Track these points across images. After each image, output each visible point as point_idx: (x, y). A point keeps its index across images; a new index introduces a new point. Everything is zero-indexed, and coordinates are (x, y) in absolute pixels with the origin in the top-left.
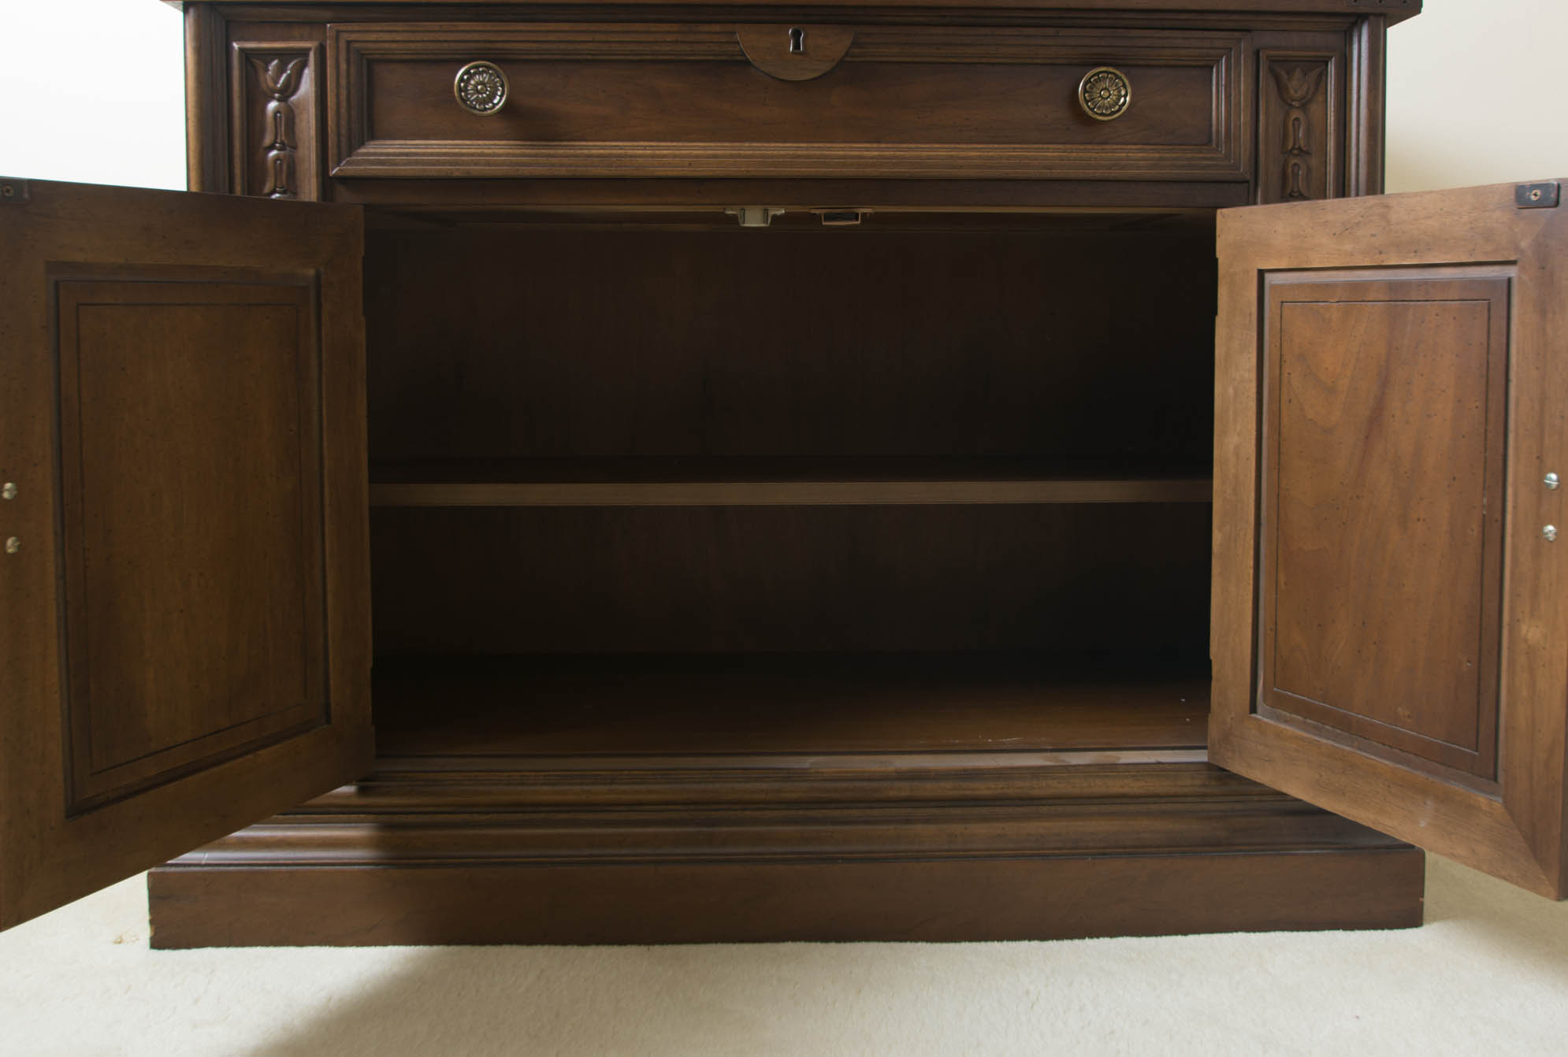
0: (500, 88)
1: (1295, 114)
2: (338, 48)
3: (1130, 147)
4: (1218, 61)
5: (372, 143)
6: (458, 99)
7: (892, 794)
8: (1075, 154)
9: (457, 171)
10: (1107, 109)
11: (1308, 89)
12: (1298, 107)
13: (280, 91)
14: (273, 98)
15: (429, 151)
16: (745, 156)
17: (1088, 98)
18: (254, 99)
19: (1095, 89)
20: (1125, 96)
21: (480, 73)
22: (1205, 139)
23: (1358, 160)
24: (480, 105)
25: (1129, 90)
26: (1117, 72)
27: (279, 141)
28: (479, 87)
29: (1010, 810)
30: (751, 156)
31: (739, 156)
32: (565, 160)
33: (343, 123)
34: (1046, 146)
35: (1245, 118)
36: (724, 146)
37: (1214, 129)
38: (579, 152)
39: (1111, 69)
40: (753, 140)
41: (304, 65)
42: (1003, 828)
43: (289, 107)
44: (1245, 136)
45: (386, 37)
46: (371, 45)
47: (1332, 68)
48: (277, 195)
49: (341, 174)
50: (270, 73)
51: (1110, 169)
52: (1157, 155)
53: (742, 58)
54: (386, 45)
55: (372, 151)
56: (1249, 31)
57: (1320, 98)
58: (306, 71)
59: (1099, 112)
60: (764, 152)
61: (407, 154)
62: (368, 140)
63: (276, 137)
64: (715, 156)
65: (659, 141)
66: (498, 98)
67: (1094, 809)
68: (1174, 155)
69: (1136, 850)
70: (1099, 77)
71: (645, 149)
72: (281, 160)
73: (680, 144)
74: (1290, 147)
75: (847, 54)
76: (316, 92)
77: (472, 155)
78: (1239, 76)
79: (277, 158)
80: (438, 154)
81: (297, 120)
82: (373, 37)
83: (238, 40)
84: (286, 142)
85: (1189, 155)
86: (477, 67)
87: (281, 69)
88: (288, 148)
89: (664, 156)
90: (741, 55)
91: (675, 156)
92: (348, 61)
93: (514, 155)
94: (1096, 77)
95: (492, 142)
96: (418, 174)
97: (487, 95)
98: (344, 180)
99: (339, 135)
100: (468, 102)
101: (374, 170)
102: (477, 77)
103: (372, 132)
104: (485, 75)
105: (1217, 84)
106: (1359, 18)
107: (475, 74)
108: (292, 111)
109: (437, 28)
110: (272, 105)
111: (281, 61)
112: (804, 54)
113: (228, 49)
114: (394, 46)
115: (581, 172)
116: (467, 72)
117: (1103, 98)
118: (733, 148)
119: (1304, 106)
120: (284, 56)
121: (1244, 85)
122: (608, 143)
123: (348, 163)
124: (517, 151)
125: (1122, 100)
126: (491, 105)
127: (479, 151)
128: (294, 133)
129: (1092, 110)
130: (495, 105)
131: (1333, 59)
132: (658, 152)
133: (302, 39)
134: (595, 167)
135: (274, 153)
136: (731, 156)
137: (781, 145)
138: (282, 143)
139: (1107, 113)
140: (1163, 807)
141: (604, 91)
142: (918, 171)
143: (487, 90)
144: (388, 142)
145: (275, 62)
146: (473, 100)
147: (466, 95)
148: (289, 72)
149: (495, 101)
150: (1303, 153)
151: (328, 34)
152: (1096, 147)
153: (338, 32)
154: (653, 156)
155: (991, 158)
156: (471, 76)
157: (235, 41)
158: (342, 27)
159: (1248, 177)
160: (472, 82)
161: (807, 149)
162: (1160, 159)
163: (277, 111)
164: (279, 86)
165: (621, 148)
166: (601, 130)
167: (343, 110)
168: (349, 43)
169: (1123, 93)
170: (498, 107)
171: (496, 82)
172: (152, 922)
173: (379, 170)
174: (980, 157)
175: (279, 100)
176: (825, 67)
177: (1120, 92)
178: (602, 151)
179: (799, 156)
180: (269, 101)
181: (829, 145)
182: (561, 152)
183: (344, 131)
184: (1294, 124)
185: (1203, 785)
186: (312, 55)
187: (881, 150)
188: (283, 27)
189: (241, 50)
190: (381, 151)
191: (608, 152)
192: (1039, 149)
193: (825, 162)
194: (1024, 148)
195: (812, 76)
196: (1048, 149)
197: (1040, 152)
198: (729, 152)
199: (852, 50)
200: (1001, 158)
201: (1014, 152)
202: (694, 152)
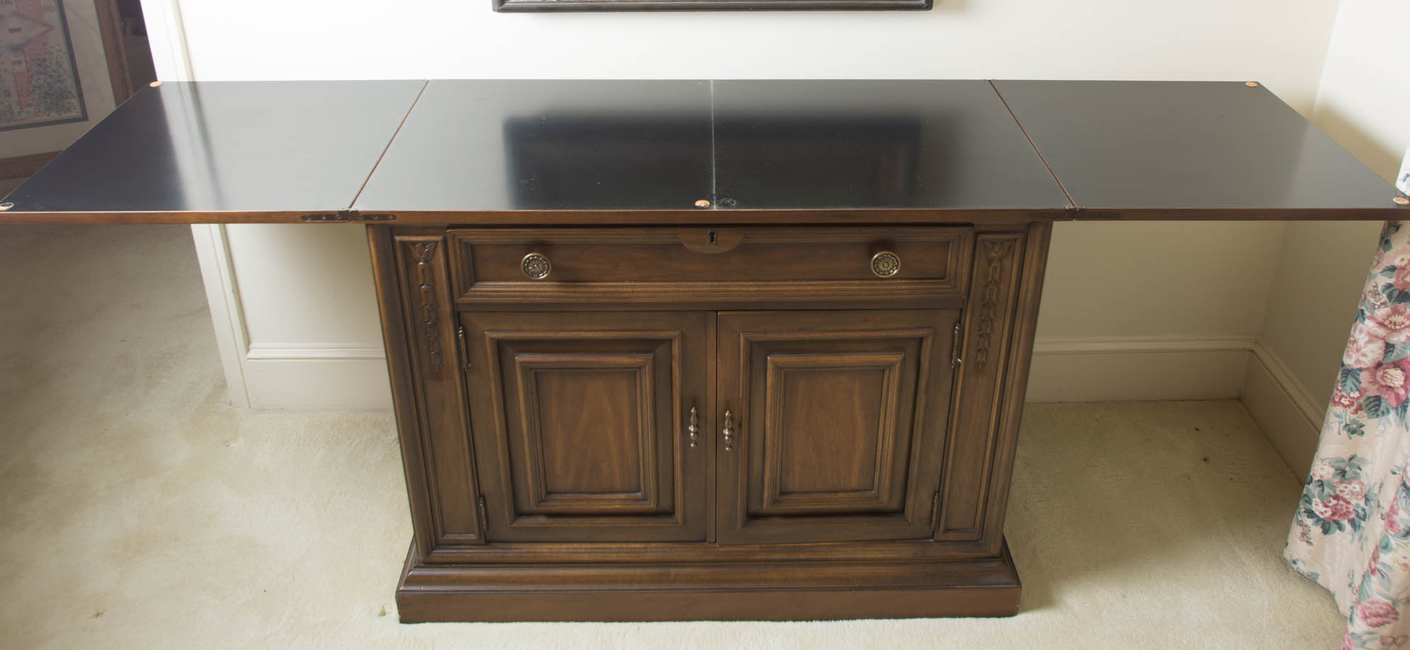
1: (995, 264)
2: (454, 241)
3: (898, 282)
4: (953, 241)
5: (477, 284)
6: (524, 271)
7: (757, 558)
8: (867, 287)
9: (525, 301)
10: (886, 272)
11: (1003, 253)
12: (997, 261)
13: (424, 258)
14: (420, 261)
15: (509, 289)
16: (684, 291)
17: (876, 264)
18: (410, 263)
19: (880, 263)
20: (897, 266)
21: (536, 259)
22: (943, 277)
24: (536, 273)
25: (899, 263)
26: (893, 254)
27: (425, 283)
28: (536, 264)
30: (687, 291)
31: (679, 291)
32: (584, 295)
33: (461, 277)
34: (851, 282)
35: (966, 269)
36: (671, 285)
37: (948, 273)
38: (591, 290)
39: (890, 253)
40: (687, 281)
41: (436, 247)
43: (430, 265)
44: (965, 278)
46: (472, 238)
47: (1018, 242)
48: (428, 307)
49: (462, 301)
50: (417, 251)
51: (885, 295)
52: (913, 287)
53: (680, 244)
54: (480, 238)
55: (478, 289)
56: (973, 225)
57: (1010, 260)
58: (438, 249)
59: (878, 272)
60: (693, 288)
61: (498, 290)
62: (475, 284)
63: (425, 279)
64: (666, 292)
65: (636, 282)
66: (546, 269)
68: (923, 287)
70: (883, 256)
71: (628, 288)
72: (428, 290)
73: (647, 284)
74: (990, 280)
75: (742, 241)
76: (444, 262)
77: (534, 292)
78: (964, 250)
79: (426, 290)
80: (515, 291)
81: (435, 272)
83: (398, 236)
84: (430, 281)
85: (932, 286)
86: (534, 255)
87: (423, 250)
88: (431, 285)
89: (638, 292)
91: (645, 292)
92: (461, 248)
93: (556, 292)
94: (881, 257)
95: (544, 284)
97: (540, 269)
98: (464, 304)
99: (459, 282)
100: (529, 273)
101: (480, 299)
103: (476, 278)
105: (952, 252)
106: (1036, 223)
107: (533, 259)
108: (432, 267)
109: (510, 233)
110: (421, 263)
111: (422, 244)
112: (714, 242)
113: (393, 241)
114: (485, 241)
115: (594, 300)
116: (528, 258)
117: (883, 266)
118: (676, 286)
119: (1000, 261)
120: (424, 244)
121: (967, 253)
122: (607, 284)
123: (465, 297)
124: (558, 289)
125: (895, 268)
126: (541, 274)
127: (537, 289)
128: (433, 276)
129: (875, 270)
130: (545, 274)
131: (1020, 239)
132: (635, 289)
133: (434, 236)
134: (601, 297)
135: (424, 287)
136: (675, 291)
137: (703, 284)
138: (428, 282)
139: (882, 273)
142: (779, 299)
143: (539, 267)
144: (486, 283)
145: (420, 246)
147: (529, 269)
148: (428, 250)
150: (997, 283)
151: (448, 236)
152: (880, 282)
153: (454, 236)
154: (632, 292)
155: (821, 290)
156: (530, 261)
157: (396, 237)
158: (455, 232)
159: (964, 296)
160: (532, 263)
161: (717, 286)
162: (916, 289)
163: (423, 267)
164: (423, 256)
165: (615, 286)
166: (604, 277)
169: (896, 264)
171: (544, 263)
172: (399, 614)
173: (484, 299)
174: (813, 290)
175: (424, 262)
176: (728, 248)
177: (894, 264)
178: (604, 288)
179: (713, 291)
180: (418, 262)
181: (729, 283)
183: (461, 282)
184: (993, 270)
185: (914, 555)
186: (440, 244)
187: (758, 286)
188: (422, 230)
189: (400, 242)
190: (481, 289)
191: (607, 289)
192: (847, 284)
193: (727, 293)
194: (839, 284)
195: (721, 252)
196: (853, 284)
197: (848, 286)
198: (674, 289)
199: (744, 240)
200: (826, 290)
201: (833, 286)
202: (655, 289)
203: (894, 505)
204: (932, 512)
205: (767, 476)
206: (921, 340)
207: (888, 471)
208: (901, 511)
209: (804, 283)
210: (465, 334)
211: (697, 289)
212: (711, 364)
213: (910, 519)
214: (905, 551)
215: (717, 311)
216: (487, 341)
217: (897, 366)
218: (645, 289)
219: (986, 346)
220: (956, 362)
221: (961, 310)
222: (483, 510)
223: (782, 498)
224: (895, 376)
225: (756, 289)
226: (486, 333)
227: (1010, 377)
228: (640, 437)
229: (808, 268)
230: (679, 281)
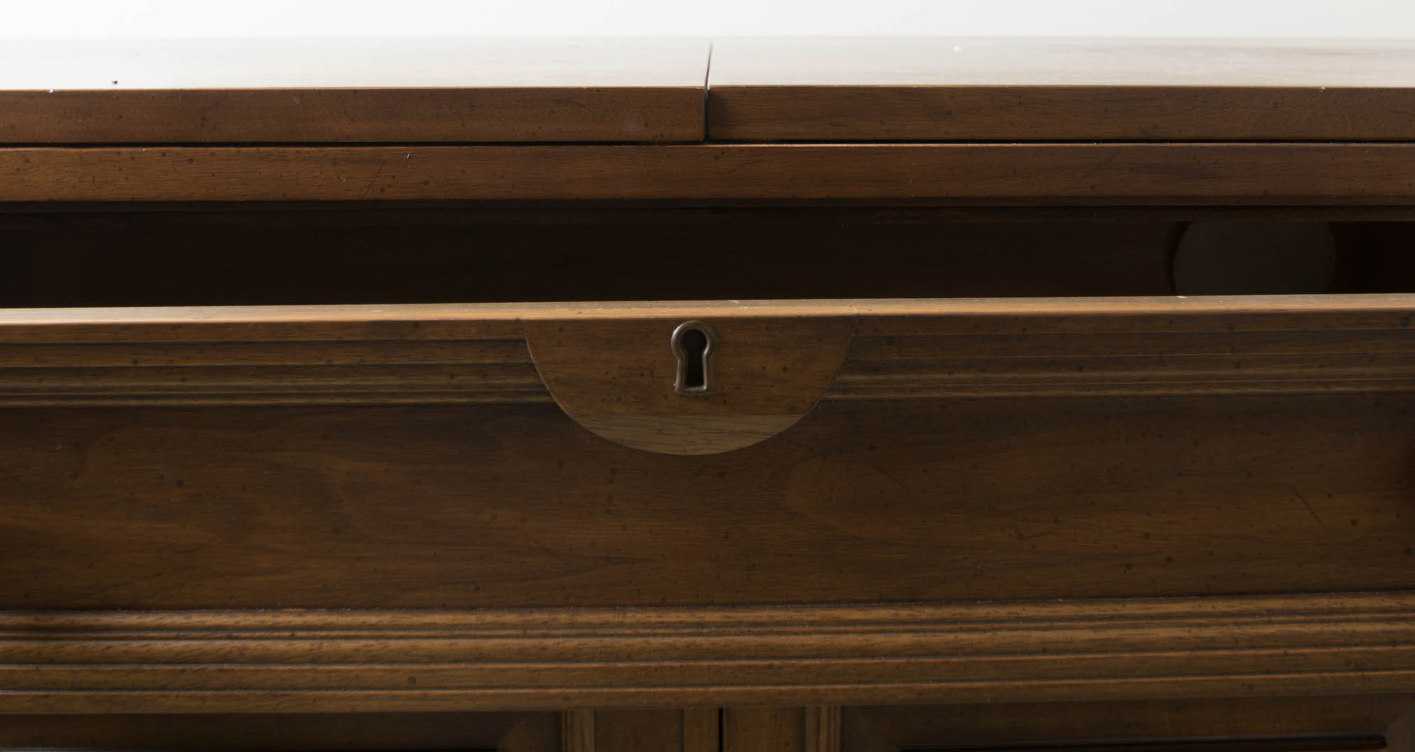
16: (560, 657)
30: (576, 656)
31: (540, 655)
34: (1349, 602)
36: (503, 626)
38: (119, 646)
40: (578, 606)
53: (543, 399)
60: (607, 641)
64: (480, 657)
71: (292, 638)
75: (832, 388)
89: (344, 658)
90: (538, 394)
91: (374, 658)
118: (525, 630)
122: (196, 619)
136: (523, 656)
137: (653, 617)
141: (180, 484)
154: (315, 659)
155: (1210, 644)
176: (771, 425)
179: (702, 654)
181: (780, 614)
191: (194, 644)
192: (1332, 611)
193: (770, 667)
194: (1294, 612)
195: (734, 445)
196: (1356, 610)
197: (1336, 621)
198: (514, 643)
199: (847, 378)
200: (1234, 643)
201: (1270, 623)
202: (425, 644)
209: (1132, 608)
211: (622, 642)
218: (375, 644)
225: (905, 639)
229: (1147, 536)
230: (541, 607)
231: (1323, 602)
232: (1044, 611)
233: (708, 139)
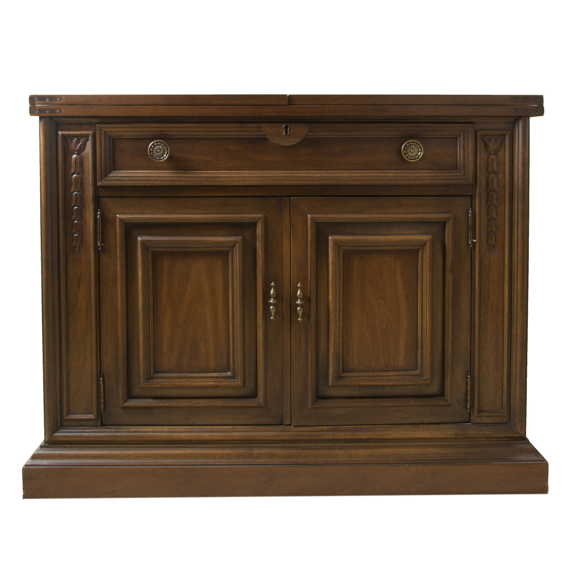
0: (166, 151)
1: (492, 157)
2: (101, 134)
3: (423, 171)
4: (460, 136)
6: (150, 155)
7: (326, 437)
8: (400, 175)
9: (149, 184)
10: (413, 157)
11: (498, 146)
12: (493, 154)
13: (77, 151)
14: (74, 154)
15: (137, 175)
16: (266, 177)
17: (405, 153)
18: (67, 155)
19: (408, 149)
20: (421, 152)
21: (158, 145)
22: (455, 167)
23: (518, 176)
24: (158, 158)
25: (423, 149)
26: (418, 142)
27: (77, 171)
28: (158, 150)
29: (375, 444)
30: (268, 177)
31: (262, 177)
32: (193, 179)
33: (103, 164)
34: (389, 171)
35: (471, 159)
36: (257, 173)
37: (458, 163)
38: (198, 175)
39: (415, 141)
40: (268, 170)
41: (87, 140)
42: (372, 452)
43: (81, 157)
44: (471, 166)
45: (120, 130)
46: (114, 133)
47: (507, 138)
48: (76, 193)
49: (102, 185)
50: (73, 143)
51: (415, 180)
52: (434, 175)
53: (264, 137)
54: (121, 133)
55: (114, 175)
56: (472, 123)
57: (503, 150)
58: (88, 143)
59: (410, 158)
60: (273, 175)
61: (129, 177)
62: (113, 171)
63: (76, 170)
64: (253, 177)
65: (230, 170)
66: (166, 155)
67: (409, 444)
68: (442, 175)
69: (427, 462)
70: (410, 144)
71: (225, 174)
72: (77, 179)
73: (239, 172)
74: (490, 170)
75: (307, 135)
76: (92, 152)
77: (155, 177)
78: (468, 142)
79: (76, 178)
80: (141, 177)
81: (84, 163)
82: (115, 130)
83: (61, 130)
84: (79, 171)
85: (448, 174)
86: (157, 142)
87: (78, 142)
88: (80, 174)
89: (233, 177)
90: (263, 136)
91: (237, 177)
92: (105, 140)
93: (172, 177)
94: (409, 144)
95: (163, 171)
96: (133, 185)
97: (161, 154)
98: (103, 187)
99: (101, 169)
100: (154, 157)
101: (115, 183)
102: (157, 146)
103: (113, 166)
104: (160, 146)
105: (460, 144)
106: (517, 119)
107: (156, 145)
108: (82, 159)
109: (141, 126)
110: (74, 156)
111: (77, 139)
112: (288, 135)
113: (57, 134)
114: (123, 133)
115: (199, 183)
116: (153, 144)
117: (411, 152)
118: (260, 173)
119: (496, 154)
120: (79, 137)
121: (471, 145)
122: (209, 172)
123: (105, 180)
124: (173, 175)
125: (419, 153)
126: (162, 157)
127: (158, 175)
128: (83, 167)
129: (407, 157)
130: (164, 158)
131: (508, 135)
132: (230, 175)
133: (86, 130)
134: (204, 181)
135: (75, 175)
136: (260, 177)
137: (280, 172)
138: (78, 172)
139: (413, 159)
140: (438, 443)
141: (208, 150)
142: (336, 183)
143: (161, 152)
144: (121, 171)
145: (75, 139)
146: (155, 156)
147: (153, 154)
148: (81, 143)
149: (165, 156)
150: (495, 173)
151: (97, 129)
152: (409, 171)
153: (101, 128)
154: (228, 177)
155: (366, 176)
156: (155, 146)
157: (60, 131)
158: (102, 126)
159: (472, 183)
160: (155, 148)
161: (290, 173)
162: (436, 176)
163: (76, 159)
164: (77, 149)
165: (215, 173)
166: (207, 166)
167: (103, 159)
168: (105, 132)
169: (420, 150)
170: (165, 158)
171: (165, 149)
172: (24, 489)
173: (117, 183)
174: (362, 176)
175: (77, 154)
176: (298, 140)
177: (418, 150)
178: (207, 175)
179: (287, 177)
180: (73, 155)
181: (299, 172)
182: (191, 175)
183: (103, 168)
184: (492, 161)
185: (456, 434)
186: (90, 137)
187: (320, 173)
188: (79, 125)
189: (62, 135)
190: (118, 175)
191: (210, 175)
192: (386, 172)
193: (298, 179)
194: (380, 172)
195: (293, 144)
196: (390, 172)
197: (386, 174)
198: (259, 175)
199: (309, 133)
200: (370, 176)
201: (376, 174)
202: (245, 175)
203: (434, 389)
204: (467, 391)
205: (332, 350)
206: (443, 224)
207: (427, 355)
208: (442, 394)
209: (354, 171)
210: (102, 215)
211: (275, 175)
212: (286, 244)
213: (449, 399)
214: (448, 432)
215: (291, 197)
216: (118, 223)
217: (428, 248)
219: (494, 230)
220: (472, 242)
221: (472, 196)
222: (102, 386)
223: (344, 374)
224: (426, 256)
226: (118, 215)
227: (515, 257)
228: (231, 314)
229: (356, 160)
230: (262, 170)
231: (384, 171)
232: (340, 172)
233: (288, 105)
